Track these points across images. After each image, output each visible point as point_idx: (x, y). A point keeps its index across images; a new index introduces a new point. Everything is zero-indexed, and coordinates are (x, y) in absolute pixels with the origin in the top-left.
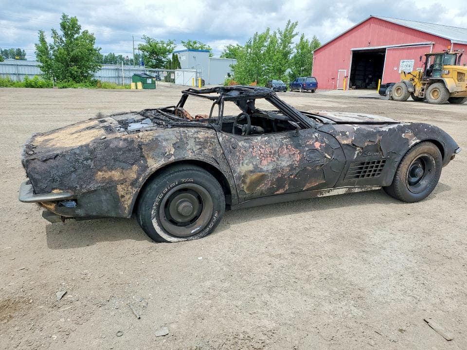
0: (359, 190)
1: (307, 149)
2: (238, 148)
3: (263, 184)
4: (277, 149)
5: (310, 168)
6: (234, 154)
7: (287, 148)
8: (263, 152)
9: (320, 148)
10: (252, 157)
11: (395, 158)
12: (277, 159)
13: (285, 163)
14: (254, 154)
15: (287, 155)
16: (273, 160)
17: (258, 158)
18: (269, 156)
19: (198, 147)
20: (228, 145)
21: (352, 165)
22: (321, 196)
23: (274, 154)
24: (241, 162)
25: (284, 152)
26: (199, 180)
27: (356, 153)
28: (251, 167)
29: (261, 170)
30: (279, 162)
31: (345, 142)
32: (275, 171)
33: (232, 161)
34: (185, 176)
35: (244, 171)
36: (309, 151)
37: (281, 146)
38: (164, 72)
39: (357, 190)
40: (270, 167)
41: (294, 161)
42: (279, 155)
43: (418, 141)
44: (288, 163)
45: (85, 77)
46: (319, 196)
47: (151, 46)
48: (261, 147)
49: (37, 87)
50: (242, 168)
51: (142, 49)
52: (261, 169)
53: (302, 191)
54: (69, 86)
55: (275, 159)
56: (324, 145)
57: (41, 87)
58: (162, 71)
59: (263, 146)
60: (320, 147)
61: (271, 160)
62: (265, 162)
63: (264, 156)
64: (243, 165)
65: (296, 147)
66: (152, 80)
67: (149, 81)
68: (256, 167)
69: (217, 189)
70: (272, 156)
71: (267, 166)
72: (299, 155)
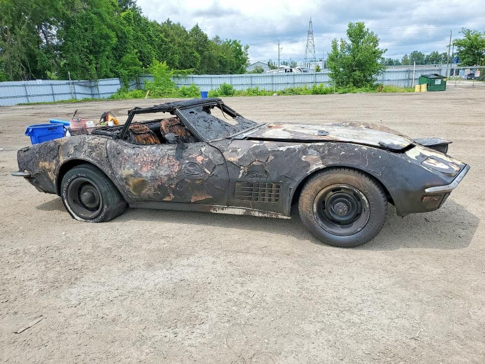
0: (261, 215)
1: (187, 161)
2: (122, 154)
3: (147, 189)
4: (158, 158)
5: (189, 181)
6: (117, 158)
7: (168, 159)
8: (145, 160)
9: (201, 163)
10: (134, 164)
11: (289, 184)
12: (157, 168)
13: (163, 172)
14: (137, 161)
15: (166, 166)
16: (152, 168)
17: (139, 165)
18: (149, 164)
19: (89, 150)
20: (113, 150)
21: (238, 184)
22: (215, 212)
23: (155, 162)
24: (122, 166)
25: (164, 162)
26: (90, 176)
27: (241, 172)
28: (131, 172)
29: (141, 176)
30: (158, 171)
31: (232, 159)
32: (154, 178)
33: (115, 164)
34: (80, 172)
35: (125, 175)
36: (188, 164)
37: (163, 157)
38: (466, 70)
39: (257, 214)
40: (149, 174)
41: (172, 172)
42: (158, 165)
43: (321, 166)
44: (166, 173)
45: (368, 81)
46: (212, 211)
47: (470, 39)
48: (145, 155)
49: (322, 94)
50: (124, 171)
51: (459, 44)
52: (141, 174)
53: (190, 203)
54: (349, 91)
55: (155, 168)
56: (207, 159)
57: (325, 93)
58: (464, 69)
59: (147, 155)
60: (202, 161)
61: (151, 168)
62: (145, 169)
63: (145, 164)
64: (124, 169)
65: (177, 159)
66: (442, 81)
67: (438, 82)
68: (136, 173)
69: (104, 186)
70: (152, 164)
71: (146, 173)
72: (178, 167)
